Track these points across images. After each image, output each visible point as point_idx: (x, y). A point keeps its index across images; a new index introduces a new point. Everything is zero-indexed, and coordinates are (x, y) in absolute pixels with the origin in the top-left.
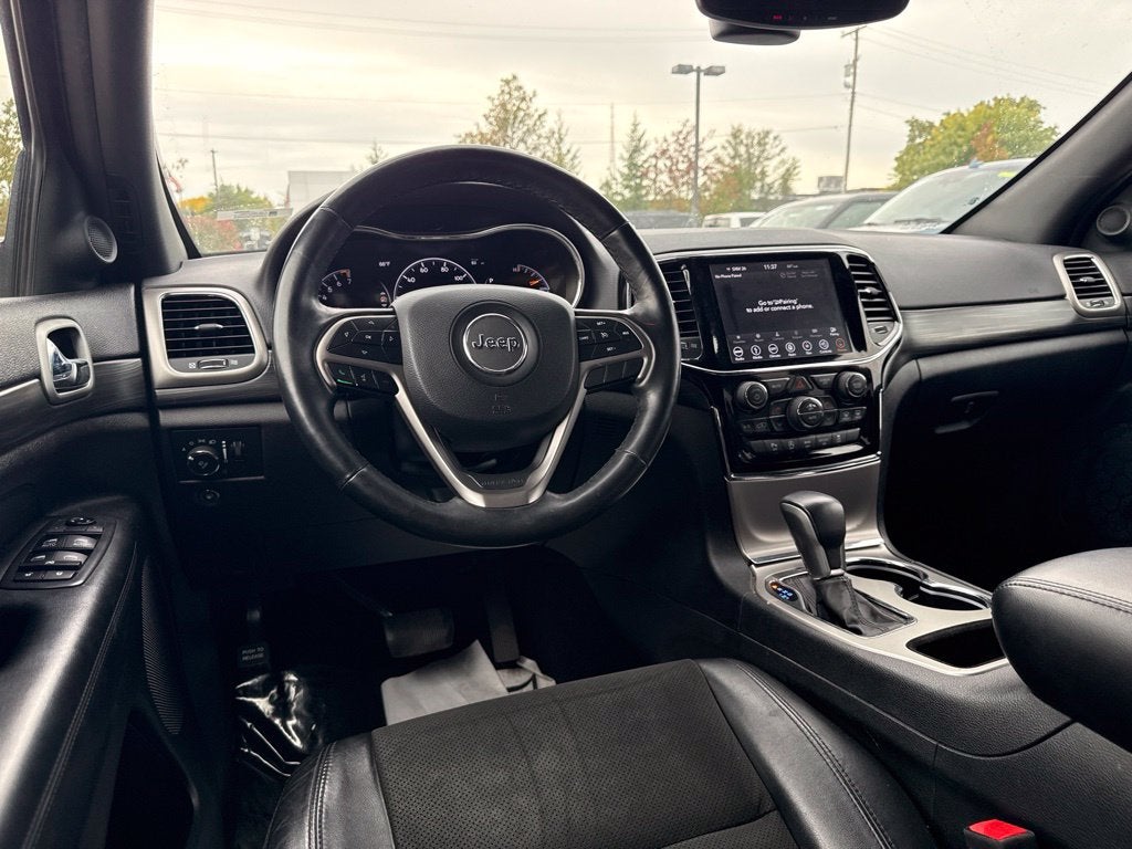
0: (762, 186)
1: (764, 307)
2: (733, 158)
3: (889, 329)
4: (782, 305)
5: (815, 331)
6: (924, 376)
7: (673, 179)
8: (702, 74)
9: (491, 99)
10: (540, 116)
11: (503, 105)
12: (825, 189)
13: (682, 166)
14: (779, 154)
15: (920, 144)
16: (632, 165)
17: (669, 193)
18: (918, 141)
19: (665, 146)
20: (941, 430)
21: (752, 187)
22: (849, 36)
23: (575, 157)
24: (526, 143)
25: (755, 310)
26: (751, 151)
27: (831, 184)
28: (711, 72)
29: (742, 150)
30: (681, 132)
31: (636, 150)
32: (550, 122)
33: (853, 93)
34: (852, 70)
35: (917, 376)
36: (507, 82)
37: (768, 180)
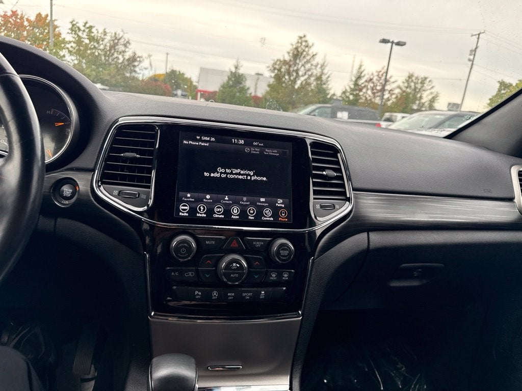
0: (419, 103)
1: (221, 173)
2: (407, 88)
3: (337, 207)
4: (239, 174)
5: (263, 200)
6: (372, 246)
7: (374, 93)
8: (394, 45)
9: (292, 45)
10: (313, 55)
11: (296, 48)
12: (451, 109)
13: (379, 88)
14: (430, 89)
15: (503, 93)
16: (356, 84)
17: (370, 100)
18: (503, 92)
19: (372, 77)
20: (395, 284)
21: (414, 103)
22: (475, 36)
23: (329, 77)
24: (305, 67)
25: (212, 175)
26: (417, 86)
27: (453, 106)
28: (398, 44)
29: (412, 84)
30: (381, 71)
31: (359, 78)
32: (318, 60)
33: (472, 64)
34: (473, 53)
35: (366, 245)
36: (301, 38)
37: (423, 101)
